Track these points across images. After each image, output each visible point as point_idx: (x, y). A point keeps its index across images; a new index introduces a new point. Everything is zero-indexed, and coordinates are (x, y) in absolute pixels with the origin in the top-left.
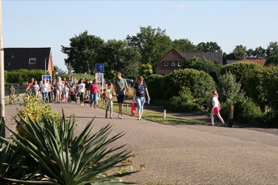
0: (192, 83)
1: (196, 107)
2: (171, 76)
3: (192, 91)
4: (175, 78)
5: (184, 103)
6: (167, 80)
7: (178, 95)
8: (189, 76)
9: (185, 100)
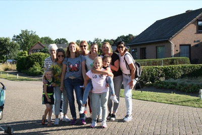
0: (40, 60)
1: (41, 72)
2: (29, 56)
3: (41, 64)
4: (31, 58)
5: (35, 71)
6: (27, 59)
7: (32, 67)
8: (39, 56)
9: (36, 69)
